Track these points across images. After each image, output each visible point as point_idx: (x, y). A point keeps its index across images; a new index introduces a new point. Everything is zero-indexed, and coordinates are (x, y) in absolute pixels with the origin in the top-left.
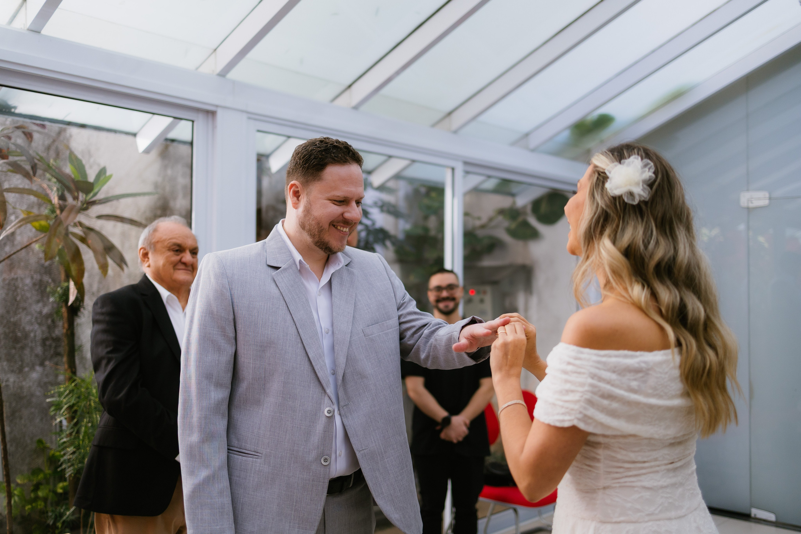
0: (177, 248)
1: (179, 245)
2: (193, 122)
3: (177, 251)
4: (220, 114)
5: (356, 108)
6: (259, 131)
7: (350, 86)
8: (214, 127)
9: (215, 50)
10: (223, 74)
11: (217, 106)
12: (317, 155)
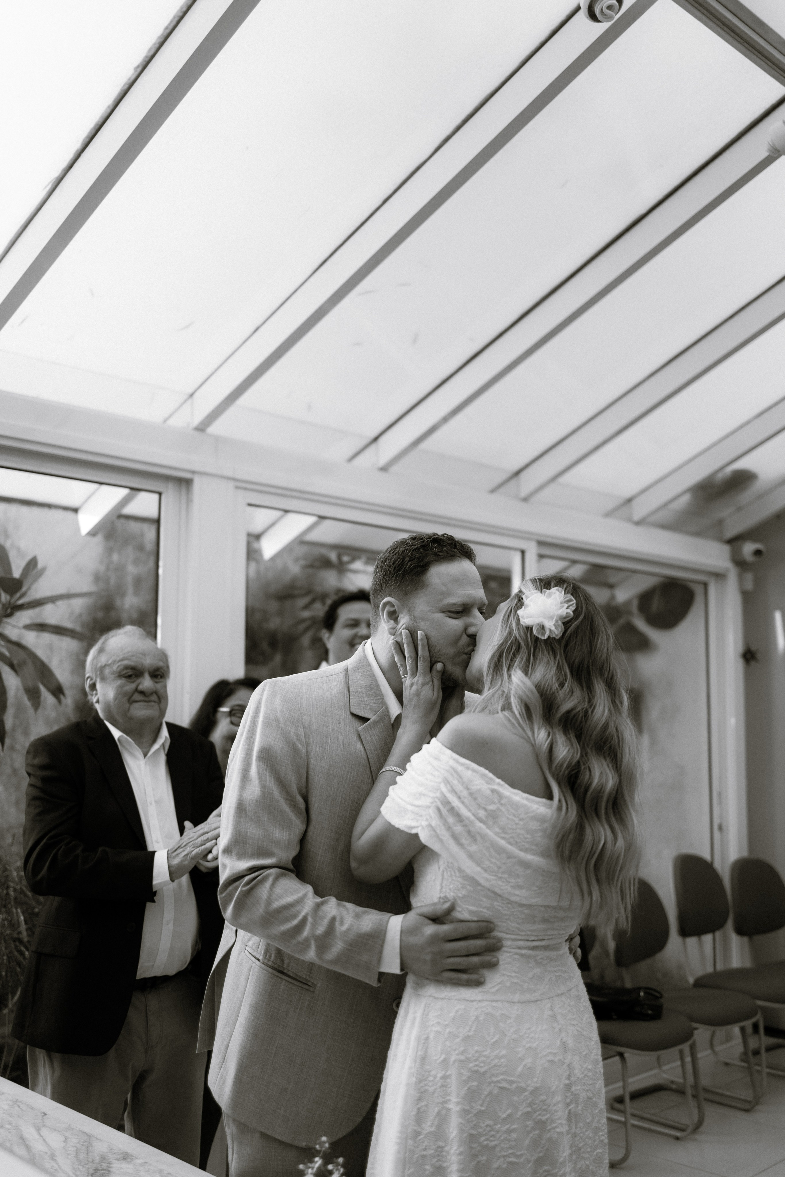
0: (130, 672)
1: (133, 668)
2: (160, 494)
3: (130, 676)
4: (198, 483)
5: (384, 469)
6: (250, 505)
7: (376, 439)
8: (189, 501)
9: (192, 395)
10: (201, 428)
11: (194, 472)
12: (412, 554)
